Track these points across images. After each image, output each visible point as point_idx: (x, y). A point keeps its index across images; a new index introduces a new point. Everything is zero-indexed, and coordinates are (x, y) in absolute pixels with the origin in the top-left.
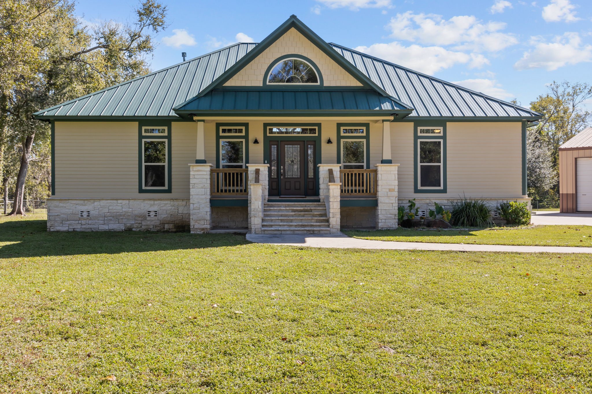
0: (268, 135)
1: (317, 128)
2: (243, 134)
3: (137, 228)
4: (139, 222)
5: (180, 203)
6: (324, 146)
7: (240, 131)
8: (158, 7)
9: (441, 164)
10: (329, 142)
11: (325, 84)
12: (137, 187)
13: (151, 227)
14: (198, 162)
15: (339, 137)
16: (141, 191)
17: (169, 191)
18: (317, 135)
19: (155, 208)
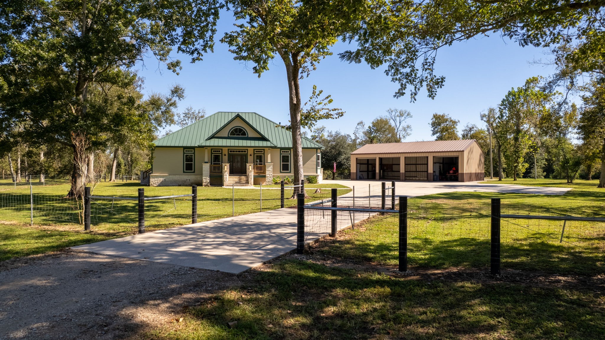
0: (229, 153)
1: (246, 150)
5: (198, 176)
6: (249, 156)
7: (220, 151)
8: (181, 89)
9: (289, 163)
10: (251, 155)
11: (248, 136)
14: (206, 162)
15: (254, 154)
16: (184, 172)
17: (194, 172)
18: (246, 153)
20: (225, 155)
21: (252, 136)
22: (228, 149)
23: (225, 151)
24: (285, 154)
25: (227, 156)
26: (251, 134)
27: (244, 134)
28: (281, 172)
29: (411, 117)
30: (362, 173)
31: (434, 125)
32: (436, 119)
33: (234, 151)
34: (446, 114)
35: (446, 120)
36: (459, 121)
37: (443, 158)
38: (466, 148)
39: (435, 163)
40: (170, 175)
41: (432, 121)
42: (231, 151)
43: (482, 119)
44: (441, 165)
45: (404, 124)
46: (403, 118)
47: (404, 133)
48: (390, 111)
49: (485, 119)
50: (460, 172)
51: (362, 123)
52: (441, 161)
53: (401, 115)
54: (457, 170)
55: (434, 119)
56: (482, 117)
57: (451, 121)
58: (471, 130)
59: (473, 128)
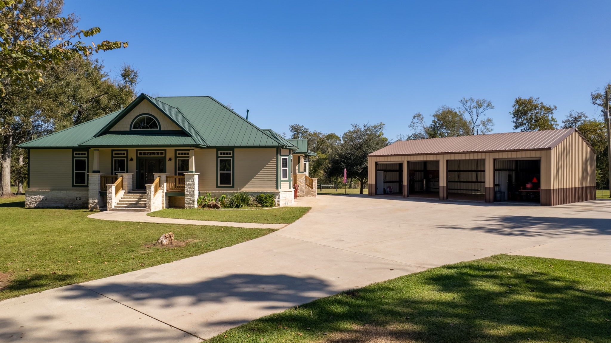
0: (138, 156)
1: (164, 152)
2: (125, 155)
3: (71, 206)
4: (72, 203)
6: (168, 162)
7: (124, 154)
9: (231, 172)
10: (170, 159)
11: (162, 129)
12: (71, 184)
13: (78, 205)
14: (94, 172)
15: (176, 157)
16: (73, 186)
17: (87, 187)
18: (164, 156)
19: (80, 196)
20: (132, 160)
21: (166, 129)
22: (137, 151)
23: (132, 154)
24: (225, 157)
25: (134, 162)
26: (165, 126)
27: (154, 125)
28: (218, 187)
29: (493, 108)
30: (388, 184)
31: (517, 114)
32: (520, 106)
33: (145, 154)
34: (535, 98)
35: (536, 107)
36: (556, 108)
37: (517, 161)
38: (556, 144)
39: (499, 170)
40: (52, 190)
41: (513, 109)
42: (140, 154)
43: (594, 103)
44: (514, 174)
45: (482, 117)
46: (481, 110)
47: (483, 128)
48: (464, 102)
49: (598, 101)
50: (543, 186)
51: (419, 115)
52: (514, 167)
53: (479, 105)
54: (538, 184)
55: (517, 107)
56: (595, 98)
57: (543, 107)
58: (576, 120)
59: (580, 117)
